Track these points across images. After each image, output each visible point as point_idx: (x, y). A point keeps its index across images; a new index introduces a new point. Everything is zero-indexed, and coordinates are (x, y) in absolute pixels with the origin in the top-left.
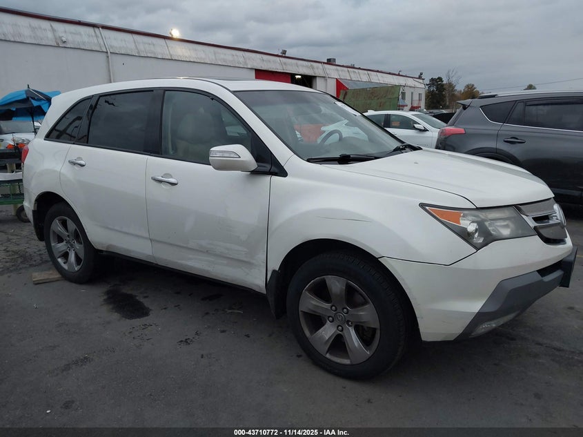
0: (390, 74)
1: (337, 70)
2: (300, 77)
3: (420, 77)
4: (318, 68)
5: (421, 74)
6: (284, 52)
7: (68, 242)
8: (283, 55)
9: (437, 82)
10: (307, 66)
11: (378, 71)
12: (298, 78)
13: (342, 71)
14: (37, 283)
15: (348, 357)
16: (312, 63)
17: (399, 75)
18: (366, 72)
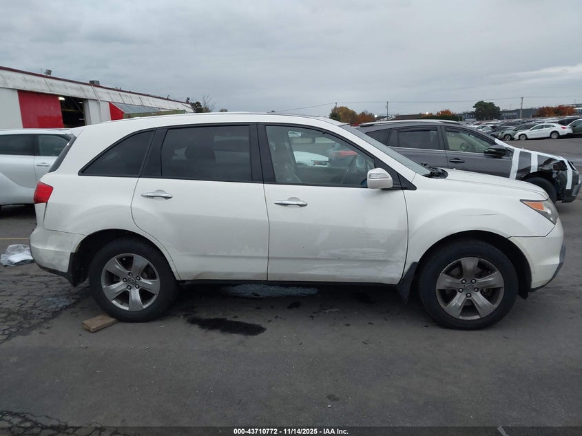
0: (160, 98)
1: (109, 93)
2: (63, 99)
3: (187, 102)
4: (88, 91)
5: (188, 99)
6: (49, 72)
7: (126, 281)
8: (48, 75)
9: (196, 107)
10: (76, 89)
11: (148, 95)
12: (61, 101)
13: (114, 94)
14: (96, 331)
15: (477, 313)
16: (81, 85)
17: (167, 99)
18: (137, 96)
